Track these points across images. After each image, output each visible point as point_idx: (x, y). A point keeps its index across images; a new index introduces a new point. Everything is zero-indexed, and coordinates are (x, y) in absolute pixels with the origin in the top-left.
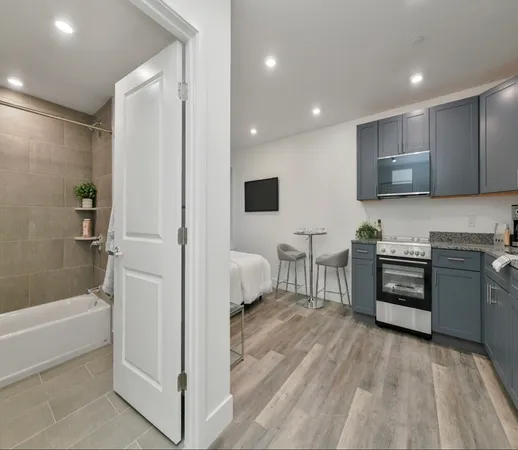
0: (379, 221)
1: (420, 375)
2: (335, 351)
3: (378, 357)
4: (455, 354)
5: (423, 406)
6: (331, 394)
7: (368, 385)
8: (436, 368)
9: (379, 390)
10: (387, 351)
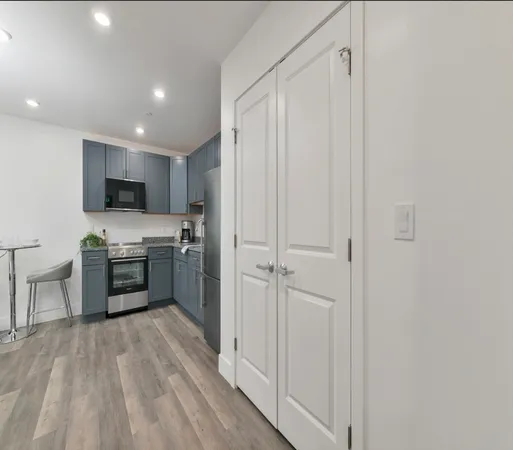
0: (104, 231)
1: (149, 327)
2: (82, 351)
3: (120, 334)
4: (161, 310)
5: (157, 338)
6: (99, 372)
7: (122, 350)
8: (156, 321)
9: (131, 348)
10: (124, 329)
